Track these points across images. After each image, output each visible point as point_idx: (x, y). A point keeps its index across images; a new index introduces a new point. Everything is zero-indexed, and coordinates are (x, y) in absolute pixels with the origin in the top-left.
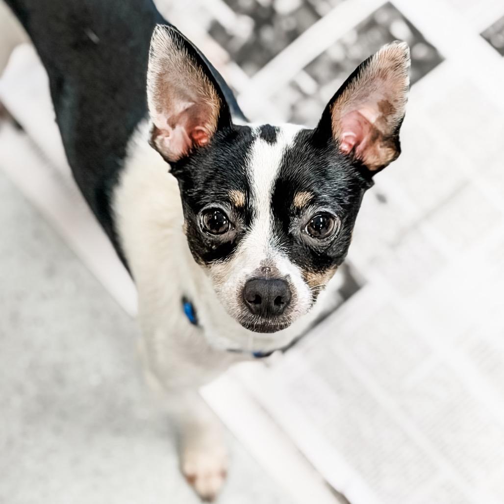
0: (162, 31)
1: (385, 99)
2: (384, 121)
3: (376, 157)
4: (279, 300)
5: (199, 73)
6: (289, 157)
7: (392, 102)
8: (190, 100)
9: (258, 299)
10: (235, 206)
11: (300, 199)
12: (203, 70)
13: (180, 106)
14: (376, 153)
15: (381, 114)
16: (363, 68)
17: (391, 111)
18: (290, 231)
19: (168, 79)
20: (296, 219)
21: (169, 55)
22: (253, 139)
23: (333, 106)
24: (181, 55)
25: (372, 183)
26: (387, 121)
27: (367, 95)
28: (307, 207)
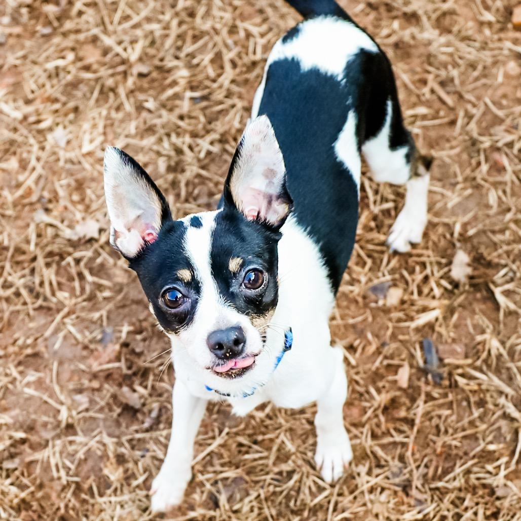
0: (111, 150)
1: (266, 168)
2: (272, 184)
3: (276, 214)
4: (237, 342)
5: (143, 182)
6: (215, 235)
7: (272, 167)
8: (140, 208)
9: (220, 346)
10: (185, 283)
11: (234, 264)
12: (146, 179)
13: (133, 214)
14: (276, 212)
15: (267, 181)
16: (241, 148)
17: (274, 174)
18: (231, 290)
19: (121, 190)
20: (234, 281)
21: (119, 170)
22: (186, 228)
23: (229, 185)
24: (128, 169)
25: (281, 235)
26: (273, 183)
27: (251, 171)
28: (240, 270)
